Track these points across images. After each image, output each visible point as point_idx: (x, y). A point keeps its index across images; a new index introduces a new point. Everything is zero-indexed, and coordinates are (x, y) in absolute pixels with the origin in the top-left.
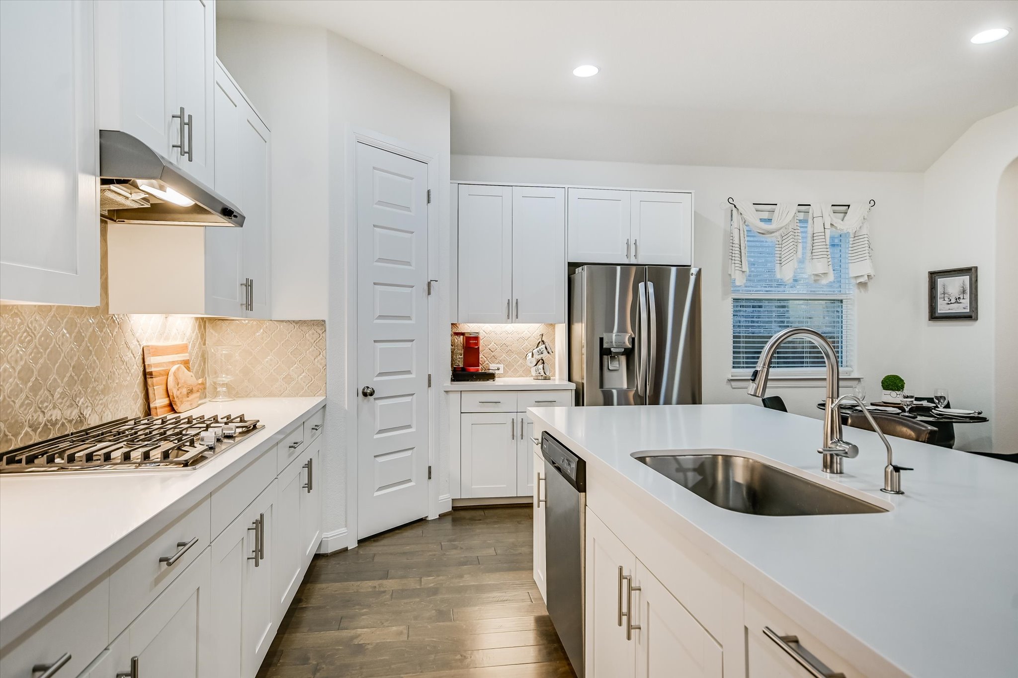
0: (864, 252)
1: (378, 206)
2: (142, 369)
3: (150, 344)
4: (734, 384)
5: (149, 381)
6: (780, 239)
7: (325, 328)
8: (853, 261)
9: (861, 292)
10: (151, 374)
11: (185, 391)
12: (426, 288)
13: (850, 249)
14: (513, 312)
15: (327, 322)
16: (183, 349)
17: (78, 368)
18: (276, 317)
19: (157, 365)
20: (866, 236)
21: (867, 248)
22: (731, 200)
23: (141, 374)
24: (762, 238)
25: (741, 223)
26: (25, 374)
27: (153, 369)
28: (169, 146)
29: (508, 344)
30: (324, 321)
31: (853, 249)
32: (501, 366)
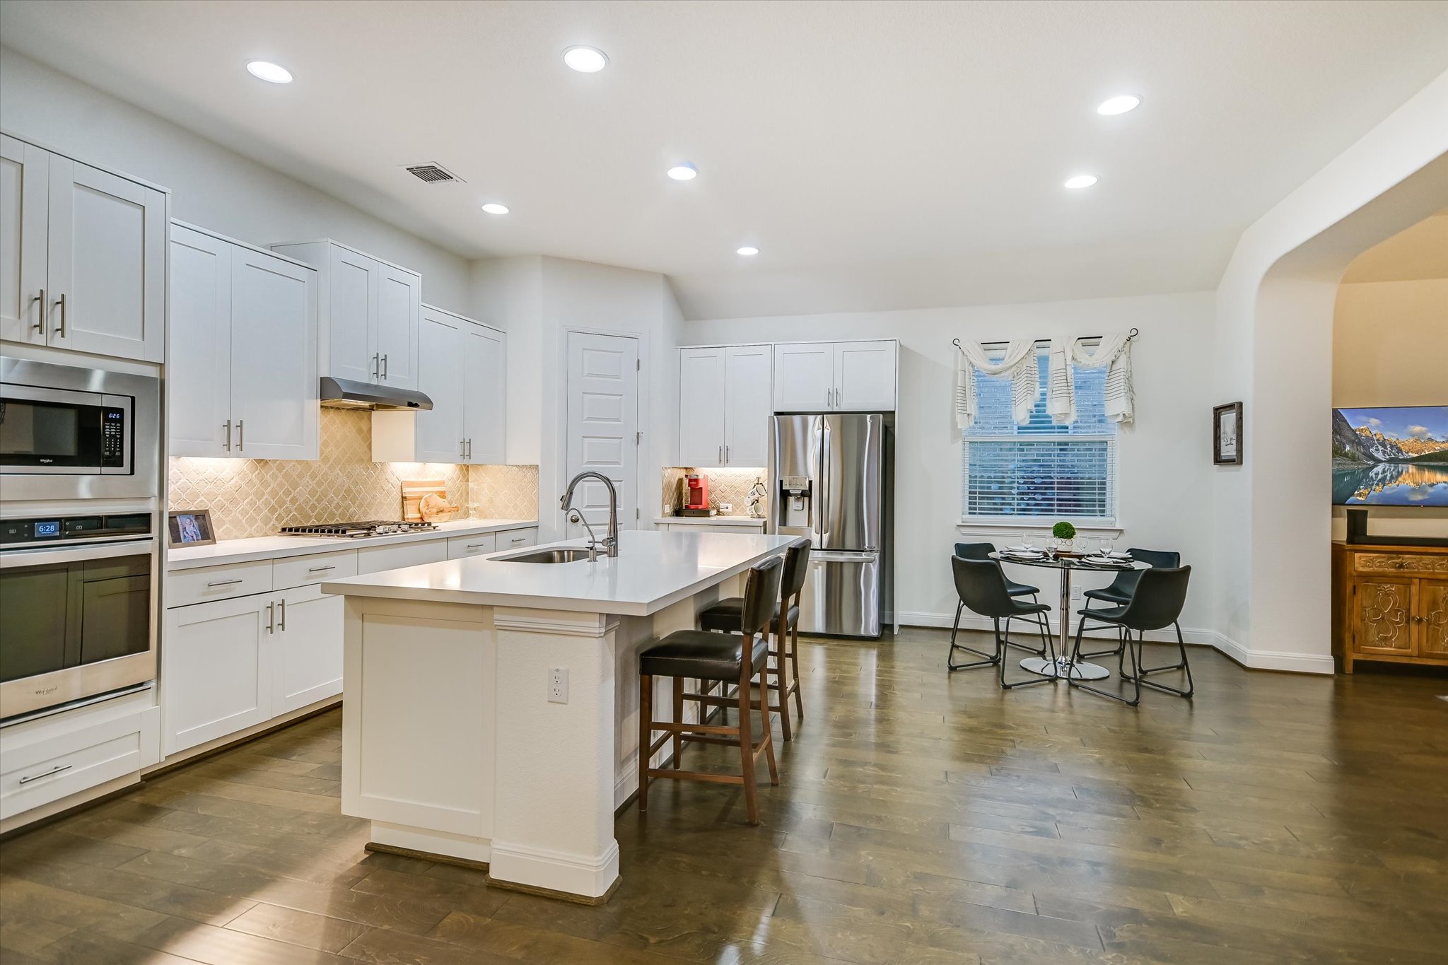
0: (1119, 388)
1: (587, 378)
2: (401, 495)
3: (406, 480)
4: (963, 530)
5: (404, 502)
6: (1011, 378)
7: (538, 470)
8: (1108, 399)
9: (1125, 433)
10: (405, 498)
11: (435, 510)
12: (635, 438)
13: (1105, 385)
14: (724, 457)
15: (539, 467)
16: (442, 483)
17: (349, 491)
18: (509, 462)
19: (409, 493)
20: (1122, 370)
21: (1122, 384)
22: (956, 342)
23: (400, 498)
24: (994, 378)
25: (967, 364)
26: (313, 492)
27: (406, 495)
28: (370, 374)
29: (736, 485)
30: (538, 466)
31: (1109, 385)
32: (730, 506)
